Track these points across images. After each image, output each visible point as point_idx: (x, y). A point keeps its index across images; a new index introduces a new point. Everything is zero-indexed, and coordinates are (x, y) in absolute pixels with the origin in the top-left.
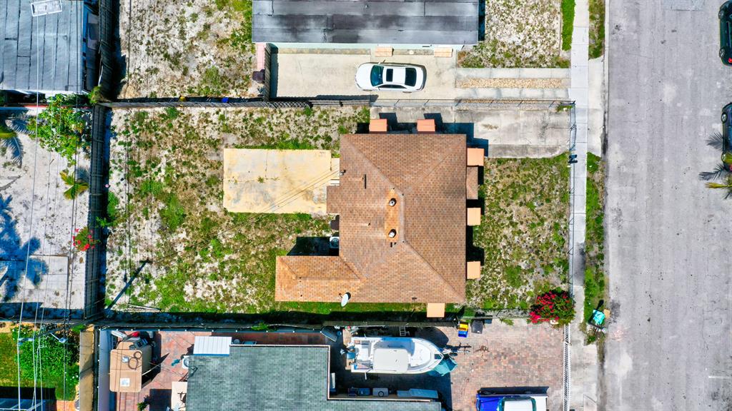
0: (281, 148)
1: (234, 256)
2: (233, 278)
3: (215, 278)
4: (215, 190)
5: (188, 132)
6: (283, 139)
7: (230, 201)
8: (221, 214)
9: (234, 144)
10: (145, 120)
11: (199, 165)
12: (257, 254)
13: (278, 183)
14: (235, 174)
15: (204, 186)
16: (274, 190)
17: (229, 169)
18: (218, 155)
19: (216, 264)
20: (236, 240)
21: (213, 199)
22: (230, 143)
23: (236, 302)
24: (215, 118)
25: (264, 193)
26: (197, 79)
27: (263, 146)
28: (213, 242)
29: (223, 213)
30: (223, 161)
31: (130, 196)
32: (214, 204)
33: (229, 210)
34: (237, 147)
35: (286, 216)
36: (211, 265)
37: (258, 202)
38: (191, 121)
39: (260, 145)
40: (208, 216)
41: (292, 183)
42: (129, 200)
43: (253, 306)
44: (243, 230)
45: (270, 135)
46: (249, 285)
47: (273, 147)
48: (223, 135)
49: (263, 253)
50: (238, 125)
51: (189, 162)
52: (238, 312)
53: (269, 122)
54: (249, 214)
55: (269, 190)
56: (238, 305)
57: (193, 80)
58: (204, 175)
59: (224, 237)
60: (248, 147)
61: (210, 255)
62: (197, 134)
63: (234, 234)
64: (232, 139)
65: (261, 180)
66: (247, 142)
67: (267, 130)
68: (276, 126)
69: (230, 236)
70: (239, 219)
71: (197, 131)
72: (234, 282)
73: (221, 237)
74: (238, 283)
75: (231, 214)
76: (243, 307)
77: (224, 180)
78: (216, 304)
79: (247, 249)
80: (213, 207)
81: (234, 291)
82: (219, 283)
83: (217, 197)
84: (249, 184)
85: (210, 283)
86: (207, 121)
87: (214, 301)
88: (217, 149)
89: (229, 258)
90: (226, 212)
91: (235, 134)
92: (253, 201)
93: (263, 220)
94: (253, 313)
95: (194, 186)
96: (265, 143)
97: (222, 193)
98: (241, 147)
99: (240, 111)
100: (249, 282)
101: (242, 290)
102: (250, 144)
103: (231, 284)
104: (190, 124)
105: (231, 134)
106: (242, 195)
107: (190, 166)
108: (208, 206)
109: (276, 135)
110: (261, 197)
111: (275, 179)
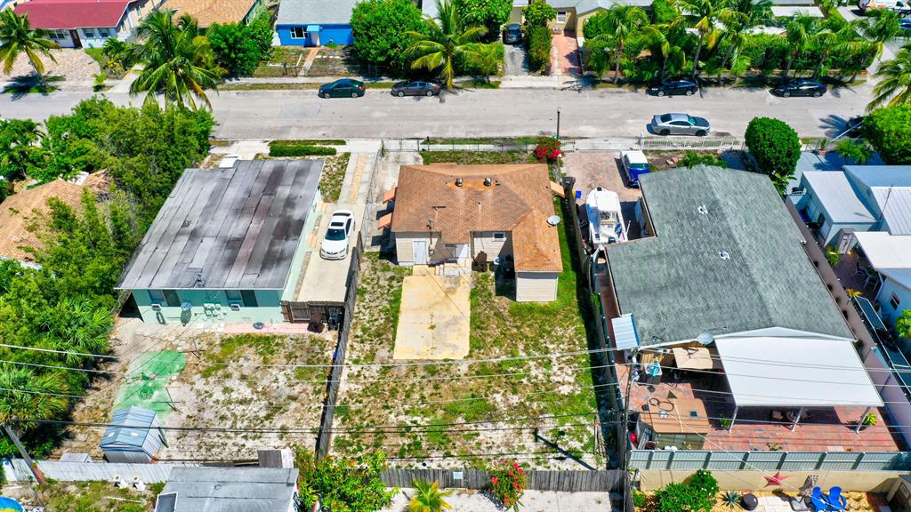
0: (398, 311)
1: (521, 346)
2: (546, 347)
3: (548, 364)
4: (442, 367)
5: (369, 394)
6: (388, 310)
7: (456, 353)
8: (471, 361)
9: (389, 351)
10: (347, 439)
11: (411, 382)
12: (516, 327)
13: (435, 313)
14: (424, 349)
15: (436, 377)
16: (444, 317)
17: (418, 354)
18: (400, 365)
19: (532, 363)
20: (501, 346)
21: (453, 369)
22: (388, 354)
23: (574, 343)
24: (355, 369)
25: (447, 325)
26: (304, 387)
27: (395, 327)
28: (504, 367)
29: (470, 359)
30: (408, 360)
31: (448, 455)
32: (459, 368)
33: (467, 354)
34: (393, 349)
35: (472, 307)
36: (533, 368)
37: (457, 329)
38: (355, 392)
39: (392, 329)
40: (474, 373)
41: (437, 303)
42: (453, 456)
43: (576, 329)
44: (489, 340)
45: (382, 321)
46: (553, 333)
47: (396, 319)
48: (377, 360)
49: (515, 321)
50: (367, 347)
51: (407, 391)
52: (585, 342)
53: (368, 322)
54: (471, 337)
55: (444, 320)
56: (577, 343)
57: (304, 391)
58: (423, 377)
59: (498, 357)
60: (394, 339)
61: (521, 370)
62: (372, 385)
63: (495, 348)
64: (383, 353)
65: (432, 327)
66: (388, 340)
67: (376, 323)
68: (373, 316)
69: (498, 351)
70: (476, 344)
71: (368, 385)
72: (551, 347)
73: (499, 359)
74: (552, 343)
75: (470, 352)
76: (579, 339)
77: (430, 359)
78: (579, 363)
79: (512, 335)
80: (464, 368)
81: (562, 346)
82: (554, 361)
83: (450, 364)
84: (437, 337)
85: (555, 369)
86: (358, 376)
87: (576, 365)
88: (394, 366)
89: (523, 351)
90: (470, 356)
91: (377, 350)
92: (457, 333)
93: (477, 323)
94: (584, 330)
95: (436, 387)
96: (391, 324)
97: (446, 361)
98: (394, 345)
99: (352, 346)
100: (549, 333)
101: (559, 340)
102: (391, 336)
103: (553, 349)
104: (360, 392)
105: (377, 354)
106: (449, 342)
107: (412, 390)
108: (462, 373)
109: (383, 316)
110: (452, 327)
111: (432, 316)
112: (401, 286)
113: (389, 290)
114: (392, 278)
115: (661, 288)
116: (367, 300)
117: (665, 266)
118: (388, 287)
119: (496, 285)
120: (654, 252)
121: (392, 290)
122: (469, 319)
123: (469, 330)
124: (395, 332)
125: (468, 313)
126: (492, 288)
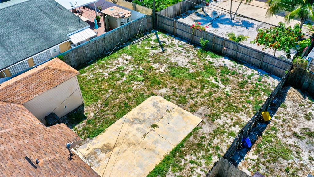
4: (175, 98)
7: (158, 100)
9: (201, 128)
14: (175, 115)
18: (201, 114)
21: (170, 93)
22: (203, 126)
26: (284, 140)
27: (181, 145)
29: (155, 93)
30: (193, 114)
33: (152, 97)
34: (197, 128)
35: (110, 123)
37: (140, 115)
38: (244, 114)
47: (174, 152)
54: (138, 104)
57: (285, 137)
60: (190, 135)
64: (207, 129)
65: (154, 126)
66: (196, 137)
75: (149, 96)
77: (177, 106)
78: (106, 62)
80: (163, 91)
81: (101, 71)
83: (169, 96)
88: (206, 116)
97: (169, 100)
98: (194, 130)
102: (191, 139)
105: (212, 132)
111: (145, 136)
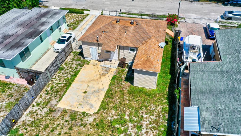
0: (73, 81)
1: (128, 113)
2: (142, 116)
3: (140, 128)
4: (80, 117)
6: (69, 80)
7: (91, 110)
8: (97, 116)
9: (57, 102)
11: (58, 122)
12: (129, 100)
13: (91, 85)
14: (75, 104)
15: (74, 122)
17: (71, 106)
18: (59, 111)
19: (130, 125)
20: (117, 110)
21: (85, 119)
24: (36, 108)
25: (94, 92)
28: (113, 124)
29: (96, 115)
30: (64, 109)
32: (88, 119)
33: (96, 111)
34: (60, 100)
36: (130, 128)
39: (65, 90)
40: (95, 124)
41: (94, 80)
43: (163, 108)
44: (112, 105)
45: (62, 85)
46: (149, 107)
48: (49, 106)
49: (129, 97)
50: (48, 97)
51: (53, 128)
52: (167, 117)
53: (56, 84)
54: (103, 101)
56: (161, 116)
58: (67, 121)
59: (112, 117)
60: (63, 96)
61: (123, 128)
63: (113, 111)
64: (54, 102)
65: (85, 92)
66: (60, 95)
67: (60, 85)
69: (113, 113)
70: (104, 106)
72: (145, 116)
73: (113, 118)
74: (146, 114)
75: (99, 110)
76: (163, 115)
77: (75, 110)
78: (159, 131)
79: (125, 105)
80: (91, 120)
81: (152, 117)
83: (85, 116)
84: (85, 98)
86: (35, 113)
87: (157, 131)
88: (55, 111)
89: (128, 115)
90: (97, 113)
91: (52, 100)
92: (96, 98)
93: (109, 95)
94: (168, 109)
95: (70, 129)
96: (66, 87)
97: (83, 113)
99: (41, 95)
100: (146, 107)
101: (151, 113)
102: (62, 93)
103: (146, 118)
104: (29, 123)
105: (51, 102)
106: (90, 102)
107: (56, 128)
108: (88, 123)
109: (64, 82)
110: (95, 94)
111: (88, 86)
112: (81, 69)
113: (74, 70)
114: (79, 64)
115: (221, 93)
116: (62, 73)
117: (225, 79)
118: (75, 68)
119: (127, 75)
120: (218, 70)
121: (76, 70)
122: (106, 91)
123: (103, 97)
124: (66, 92)
125: (107, 88)
126: (124, 76)
